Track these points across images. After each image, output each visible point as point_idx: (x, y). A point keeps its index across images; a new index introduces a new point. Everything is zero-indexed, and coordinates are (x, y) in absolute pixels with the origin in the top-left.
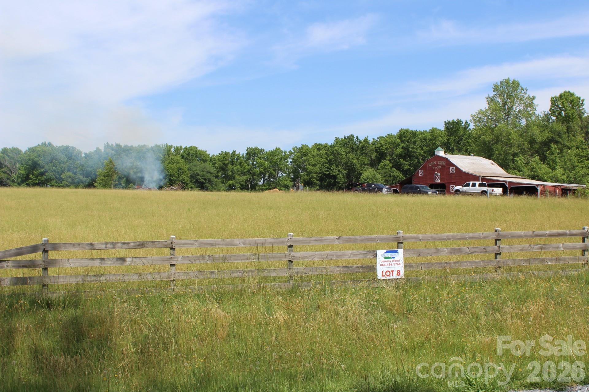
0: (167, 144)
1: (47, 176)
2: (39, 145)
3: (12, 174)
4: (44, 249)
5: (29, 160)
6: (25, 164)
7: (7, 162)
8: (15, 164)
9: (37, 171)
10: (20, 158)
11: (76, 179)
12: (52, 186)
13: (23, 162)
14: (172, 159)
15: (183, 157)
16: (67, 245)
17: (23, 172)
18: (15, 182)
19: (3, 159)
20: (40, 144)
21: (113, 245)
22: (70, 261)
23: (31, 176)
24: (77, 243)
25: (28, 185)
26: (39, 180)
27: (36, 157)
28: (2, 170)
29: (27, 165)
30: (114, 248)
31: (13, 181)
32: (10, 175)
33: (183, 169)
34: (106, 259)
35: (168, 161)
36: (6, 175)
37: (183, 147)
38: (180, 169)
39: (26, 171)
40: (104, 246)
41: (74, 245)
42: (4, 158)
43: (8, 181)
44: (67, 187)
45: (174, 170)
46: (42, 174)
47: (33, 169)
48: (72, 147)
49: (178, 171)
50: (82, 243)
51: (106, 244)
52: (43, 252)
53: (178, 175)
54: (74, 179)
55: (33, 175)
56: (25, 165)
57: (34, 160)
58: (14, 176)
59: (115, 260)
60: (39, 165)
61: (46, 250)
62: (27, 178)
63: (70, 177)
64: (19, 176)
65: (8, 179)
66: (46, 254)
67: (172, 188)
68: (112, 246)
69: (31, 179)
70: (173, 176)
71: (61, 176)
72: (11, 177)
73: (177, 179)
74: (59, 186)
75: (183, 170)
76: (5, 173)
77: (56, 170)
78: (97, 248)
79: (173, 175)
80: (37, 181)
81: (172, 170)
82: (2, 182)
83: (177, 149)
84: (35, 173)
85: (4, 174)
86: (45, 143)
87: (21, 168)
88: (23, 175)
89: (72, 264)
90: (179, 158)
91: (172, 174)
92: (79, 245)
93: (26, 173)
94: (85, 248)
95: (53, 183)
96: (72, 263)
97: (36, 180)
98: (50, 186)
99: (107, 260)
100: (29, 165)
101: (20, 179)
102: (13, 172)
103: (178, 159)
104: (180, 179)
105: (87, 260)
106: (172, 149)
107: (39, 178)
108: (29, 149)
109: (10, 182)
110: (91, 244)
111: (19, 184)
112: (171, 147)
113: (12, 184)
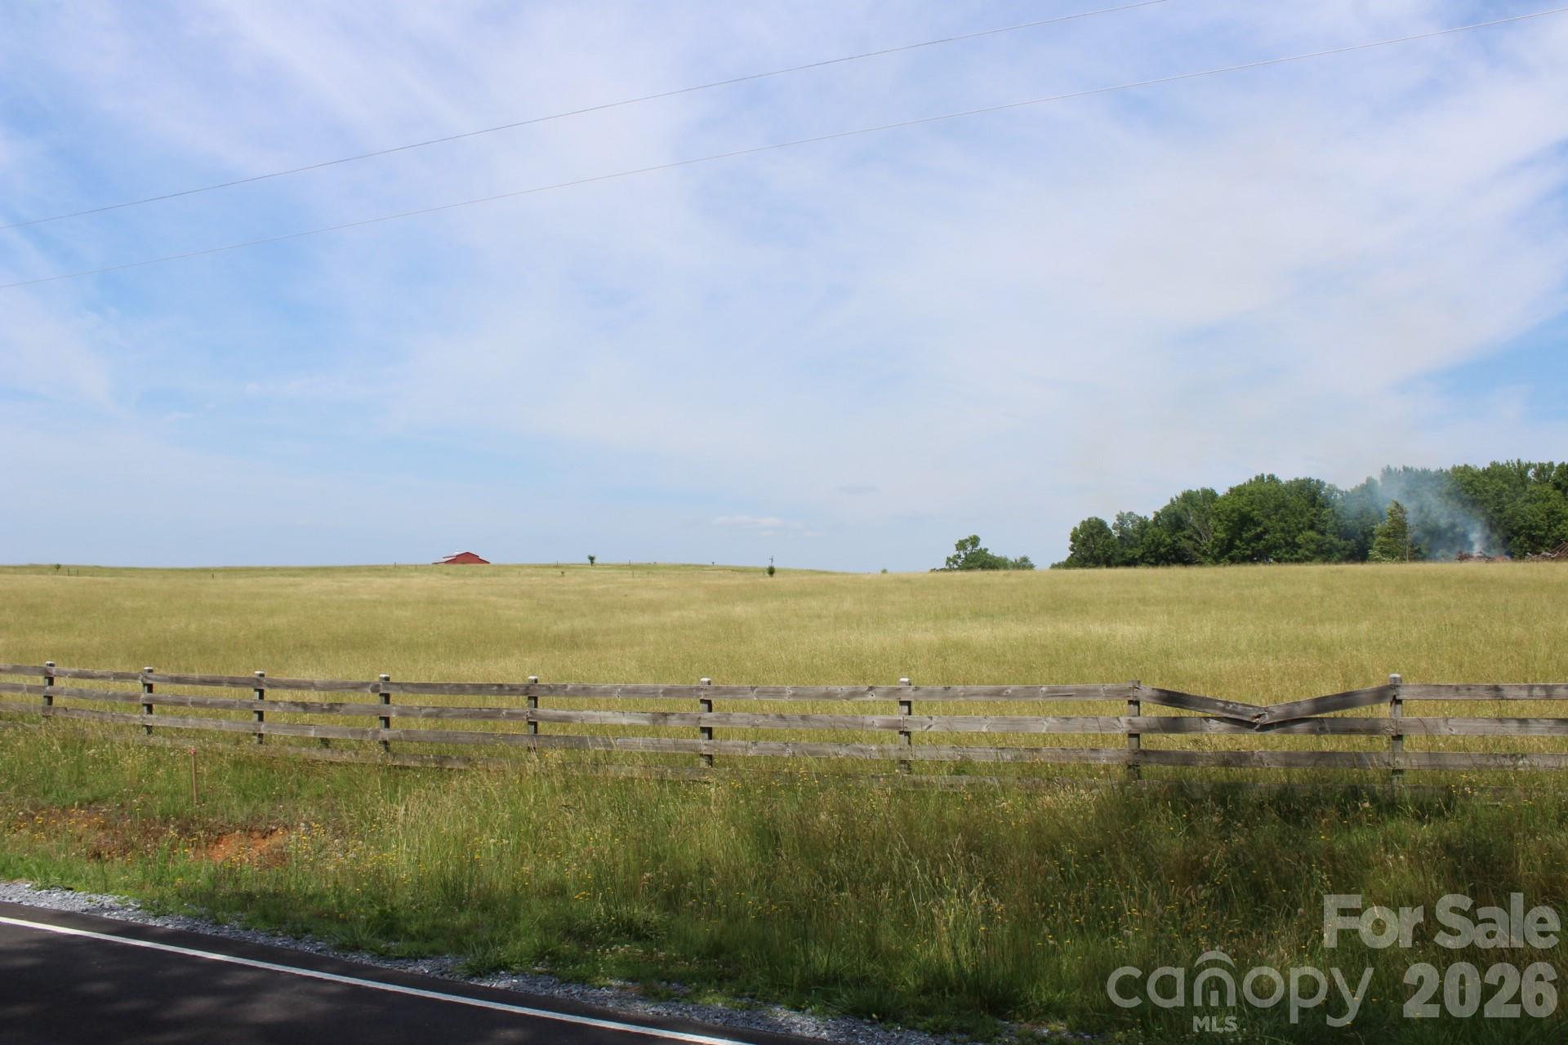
0: (1519, 460)
1: (1268, 540)
2: (1251, 481)
3: (1201, 539)
4: (1395, 696)
5: (1233, 511)
6: (1226, 520)
7: (1192, 518)
8: (1206, 520)
9: (1249, 533)
10: (1217, 509)
11: (1325, 544)
12: (1279, 560)
13: (1223, 517)
14: (1531, 492)
15: (1557, 486)
16: (1443, 690)
17: (1223, 535)
18: (1209, 556)
19: (1185, 513)
20: (1253, 479)
21: (1546, 690)
22: (1450, 722)
23: (1238, 542)
24: (1464, 686)
25: (1233, 560)
26: (1253, 548)
27: (1246, 505)
28: (1185, 532)
29: (1229, 521)
30: (1549, 697)
31: (1204, 554)
32: (1198, 542)
33: (1558, 513)
34: (1530, 720)
35: (1523, 498)
36: (1192, 543)
37: (1556, 465)
38: (1553, 513)
39: (1228, 533)
40: (1524, 693)
41: (1457, 689)
42: (1186, 510)
43: (1195, 553)
44: (1308, 560)
45: (1538, 515)
46: (1258, 537)
47: (1241, 529)
48: (1318, 481)
49: (1548, 517)
50: (1475, 686)
51: (1531, 688)
52: (1391, 703)
53: (1549, 526)
54: (1322, 546)
55: (1241, 540)
56: (1226, 522)
57: (1243, 510)
58: (1207, 543)
59: (1551, 723)
60: (1252, 520)
61: (1397, 698)
62: (1230, 546)
63: (1313, 541)
64: (1216, 542)
65: (1195, 549)
66: (1399, 706)
67: (1545, 556)
68: (1544, 693)
69: (1238, 548)
70: (1538, 528)
71: (1296, 541)
72: (1200, 545)
73: (1546, 534)
74: (1291, 561)
75: (1560, 515)
76: (1190, 538)
77: (1286, 529)
78: (1510, 697)
79: (1537, 525)
80: (1249, 552)
81: (1533, 516)
82: (1184, 555)
83: (1542, 470)
84: (1245, 535)
85: (1188, 541)
86: (1263, 476)
87: (1219, 527)
88: (1223, 540)
89: (1454, 729)
90: (1548, 488)
91: (1534, 524)
92: (1469, 689)
93: (1229, 537)
94: (1482, 696)
95: (1281, 554)
96: (1454, 726)
97: (1247, 549)
98: (1274, 559)
99: (1534, 726)
100: (1233, 521)
101: (1218, 549)
102: (1203, 535)
103: (1547, 492)
104: (1554, 534)
105: (1486, 721)
106: (1531, 473)
107: (1253, 545)
108: (1232, 490)
109: (1199, 555)
110: (1497, 689)
111: (1217, 561)
112: (1528, 466)
113: (1202, 559)
